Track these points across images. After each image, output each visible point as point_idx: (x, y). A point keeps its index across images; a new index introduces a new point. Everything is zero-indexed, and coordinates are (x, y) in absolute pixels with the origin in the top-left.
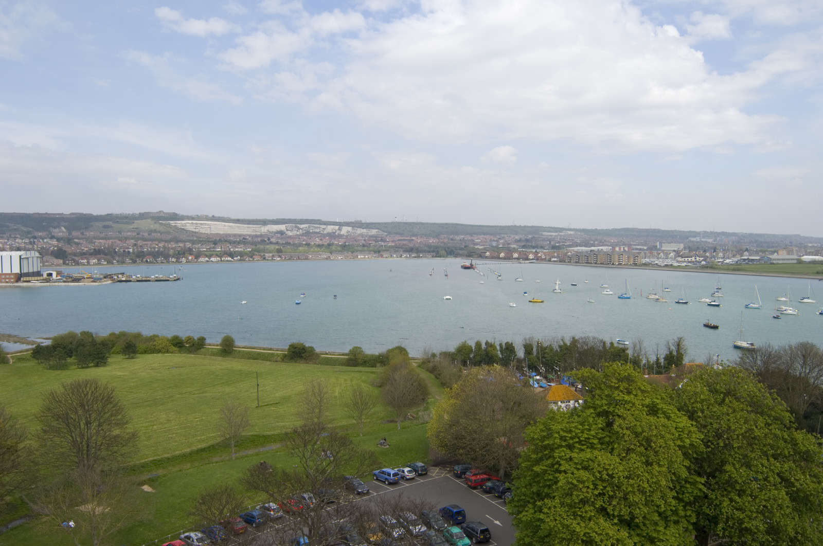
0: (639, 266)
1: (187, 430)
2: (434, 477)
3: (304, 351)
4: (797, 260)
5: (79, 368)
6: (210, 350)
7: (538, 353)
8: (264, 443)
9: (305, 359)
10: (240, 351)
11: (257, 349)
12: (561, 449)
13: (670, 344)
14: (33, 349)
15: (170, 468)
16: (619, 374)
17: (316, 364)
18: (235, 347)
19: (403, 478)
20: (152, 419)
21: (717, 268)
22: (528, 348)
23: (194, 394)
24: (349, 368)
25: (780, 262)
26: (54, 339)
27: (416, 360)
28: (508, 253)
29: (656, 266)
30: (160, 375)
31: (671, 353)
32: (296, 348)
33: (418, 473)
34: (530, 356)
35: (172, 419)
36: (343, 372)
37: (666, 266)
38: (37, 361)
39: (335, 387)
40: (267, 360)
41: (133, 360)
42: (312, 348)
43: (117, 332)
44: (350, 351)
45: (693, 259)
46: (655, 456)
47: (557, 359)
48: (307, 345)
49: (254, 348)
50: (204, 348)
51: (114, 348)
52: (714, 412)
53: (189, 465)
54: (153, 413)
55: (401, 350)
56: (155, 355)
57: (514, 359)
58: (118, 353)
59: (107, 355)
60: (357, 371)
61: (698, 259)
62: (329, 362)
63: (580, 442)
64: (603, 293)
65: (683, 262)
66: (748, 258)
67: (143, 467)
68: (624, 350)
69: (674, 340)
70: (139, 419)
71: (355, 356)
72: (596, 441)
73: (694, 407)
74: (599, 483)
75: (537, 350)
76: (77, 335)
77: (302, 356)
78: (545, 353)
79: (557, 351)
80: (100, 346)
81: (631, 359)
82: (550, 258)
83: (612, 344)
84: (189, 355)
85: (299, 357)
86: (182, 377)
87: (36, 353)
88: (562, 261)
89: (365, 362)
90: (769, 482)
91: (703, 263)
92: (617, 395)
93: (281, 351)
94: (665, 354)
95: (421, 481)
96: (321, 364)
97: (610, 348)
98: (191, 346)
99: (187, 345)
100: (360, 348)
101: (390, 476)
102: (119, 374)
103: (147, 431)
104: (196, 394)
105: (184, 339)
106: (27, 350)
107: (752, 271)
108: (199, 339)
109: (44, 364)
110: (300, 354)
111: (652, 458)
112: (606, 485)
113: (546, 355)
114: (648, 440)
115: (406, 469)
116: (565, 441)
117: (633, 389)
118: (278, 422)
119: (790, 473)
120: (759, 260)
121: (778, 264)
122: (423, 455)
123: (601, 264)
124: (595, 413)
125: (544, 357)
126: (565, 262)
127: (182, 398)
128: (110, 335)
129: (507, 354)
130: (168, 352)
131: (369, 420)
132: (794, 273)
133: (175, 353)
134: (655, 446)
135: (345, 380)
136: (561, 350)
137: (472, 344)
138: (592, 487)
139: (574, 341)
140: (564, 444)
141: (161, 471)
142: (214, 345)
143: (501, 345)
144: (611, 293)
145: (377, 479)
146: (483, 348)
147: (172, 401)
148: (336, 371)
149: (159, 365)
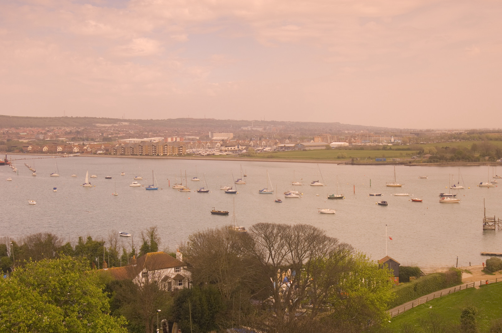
0: (185, 156)
4: (327, 146)
21: (254, 156)
22: (2, 250)
25: (312, 148)
29: (199, 156)
34: (3, 258)
37: (208, 155)
45: (236, 148)
61: (240, 147)
65: (226, 151)
66: (285, 146)
82: (96, 151)
91: (245, 151)
107: (284, 158)
120: (294, 147)
121: (310, 150)
132: (319, 158)
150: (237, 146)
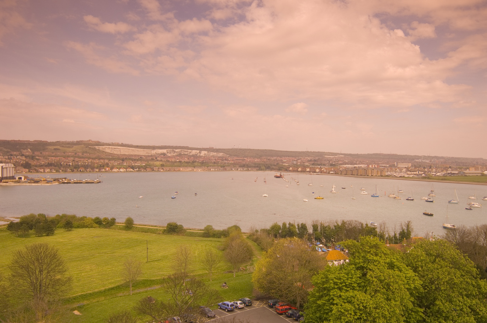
0: (384, 177)
1: (103, 276)
2: (256, 307)
3: (176, 228)
4: (481, 173)
5: (37, 237)
6: (118, 226)
7: (321, 230)
8: (151, 285)
9: (177, 232)
10: (137, 227)
11: (148, 226)
12: (335, 290)
13: (403, 225)
14: (8, 225)
15: (91, 300)
16: (370, 243)
17: (184, 235)
18: (135, 225)
19: (236, 307)
20: (81, 269)
21: (432, 179)
22: (315, 227)
23: (108, 254)
24: (205, 239)
25: (471, 175)
26: (21, 218)
27: (246, 234)
28: (303, 168)
29: (394, 177)
30: (87, 241)
31: (403, 231)
32: (171, 225)
33: (246, 305)
34: (316, 232)
35: (93, 269)
36: (201, 241)
37: (401, 177)
38: (10, 232)
39: (195, 250)
40: (153, 233)
41: (70, 232)
42: (181, 225)
43: (61, 215)
44: (205, 228)
45: (417, 173)
46: (392, 295)
47: (333, 234)
48: (179, 224)
49: (145, 226)
50: (114, 225)
51: (59, 224)
52: (429, 268)
53: (103, 298)
54: (82, 265)
55: (237, 228)
56: (84, 229)
57: (306, 234)
58: (61, 227)
59: (54, 229)
60: (209, 241)
61: (420, 172)
62: (192, 235)
63: (346, 286)
64: (361, 193)
65: (411, 174)
66: (451, 173)
67: (74, 299)
68: (374, 229)
69: (405, 223)
70: (73, 269)
71: (208, 231)
72: (356, 285)
73: (417, 264)
74: (358, 311)
75: (321, 228)
76: (36, 216)
77: (175, 231)
78: (325, 230)
79: (333, 229)
80: (50, 223)
81: (378, 234)
82: (329, 172)
83: (367, 225)
84: (105, 229)
85: (173, 231)
86: (100, 243)
87: (10, 227)
88: (336, 173)
89: (214, 235)
90: (464, 312)
91: (423, 175)
92: (369, 256)
93: (162, 227)
94: (399, 231)
95: (248, 309)
96: (187, 236)
97: (365, 228)
98: (107, 224)
99: (104, 223)
100: (211, 226)
101: (229, 306)
102: (61, 241)
103: (78, 276)
104: (109, 253)
105: (102, 219)
106: (4, 225)
107: (453, 180)
108: (112, 219)
109: (14, 234)
110: (174, 229)
111: (391, 296)
112: (362, 313)
113: (326, 232)
114: (388, 285)
115: (239, 302)
116: (337, 285)
117: (379, 253)
118: (159, 272)
119: (477, 306)
120: (458, 174)
121: (469, 176)
122: (249, 293)
123: (361, 175)
124: (355, 268)
125: (325, 233)
126: (338, 174)
127: (100, 256)
128: (56, 216)
129: (302, 231)
130: (92, 227)
131: (216, 271)
132: (479, 182)
133: (97, 228)
134: (392, 289)
135: (202, 246)
136: (335, 228)
137: (281, 224)
138: (353, 314)
139: (344, 223)
140: (336, 287)
141: (86, 302)
142: (121, 223)
143: (298, 225)
144: (366, 193)
145: (220, 308)
146: (287, 227)
147: (94, 258)
148: (196, 240)
149: (86, 235)
150: (417, 172)
